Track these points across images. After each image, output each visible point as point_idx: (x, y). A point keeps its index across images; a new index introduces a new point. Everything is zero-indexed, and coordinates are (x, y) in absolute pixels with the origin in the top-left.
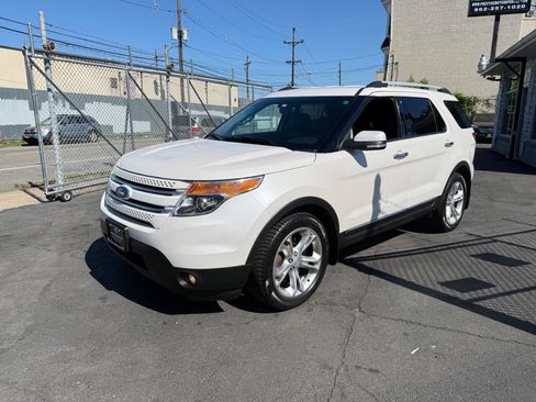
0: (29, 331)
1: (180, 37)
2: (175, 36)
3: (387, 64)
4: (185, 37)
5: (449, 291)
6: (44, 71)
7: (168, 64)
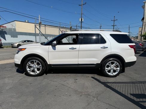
0: (10, 89)
1: (82, 20)
2: (80, 20)
3: (143, 25)
4: (83, 20)
5: (132, 97)
6: (39, 29)
7: (71, 26)
